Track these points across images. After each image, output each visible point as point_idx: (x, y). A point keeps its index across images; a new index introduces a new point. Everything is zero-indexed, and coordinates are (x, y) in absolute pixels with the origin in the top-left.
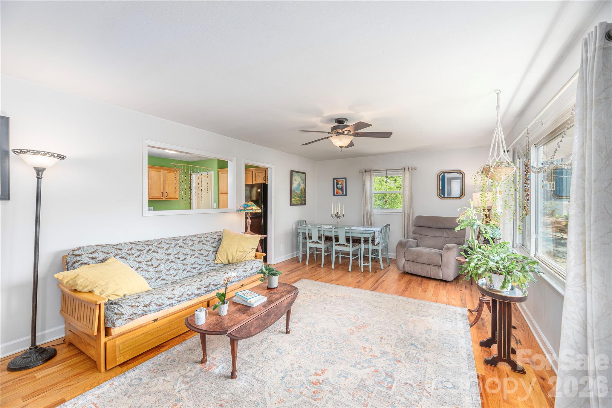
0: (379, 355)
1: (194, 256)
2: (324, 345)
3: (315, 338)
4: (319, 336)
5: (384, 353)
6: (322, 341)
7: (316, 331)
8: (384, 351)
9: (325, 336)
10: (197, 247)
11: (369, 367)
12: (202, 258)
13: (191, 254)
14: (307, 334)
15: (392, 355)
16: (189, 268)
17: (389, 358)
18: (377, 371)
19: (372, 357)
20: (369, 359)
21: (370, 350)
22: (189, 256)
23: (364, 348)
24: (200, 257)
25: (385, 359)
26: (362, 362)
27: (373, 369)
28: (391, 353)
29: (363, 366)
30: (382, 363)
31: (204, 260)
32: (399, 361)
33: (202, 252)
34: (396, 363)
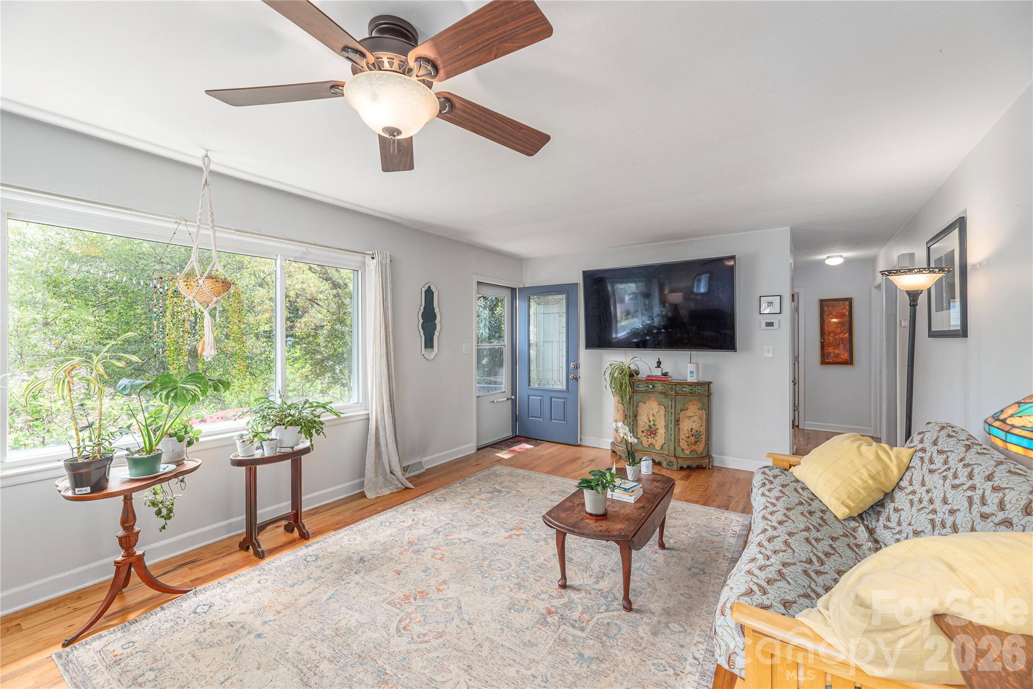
2: (500, 565)
3: (513, 575)
4: (505, 578)
6: (502, 570)
7: (508, 589)
9: (494, 578)
14: (526, 584)
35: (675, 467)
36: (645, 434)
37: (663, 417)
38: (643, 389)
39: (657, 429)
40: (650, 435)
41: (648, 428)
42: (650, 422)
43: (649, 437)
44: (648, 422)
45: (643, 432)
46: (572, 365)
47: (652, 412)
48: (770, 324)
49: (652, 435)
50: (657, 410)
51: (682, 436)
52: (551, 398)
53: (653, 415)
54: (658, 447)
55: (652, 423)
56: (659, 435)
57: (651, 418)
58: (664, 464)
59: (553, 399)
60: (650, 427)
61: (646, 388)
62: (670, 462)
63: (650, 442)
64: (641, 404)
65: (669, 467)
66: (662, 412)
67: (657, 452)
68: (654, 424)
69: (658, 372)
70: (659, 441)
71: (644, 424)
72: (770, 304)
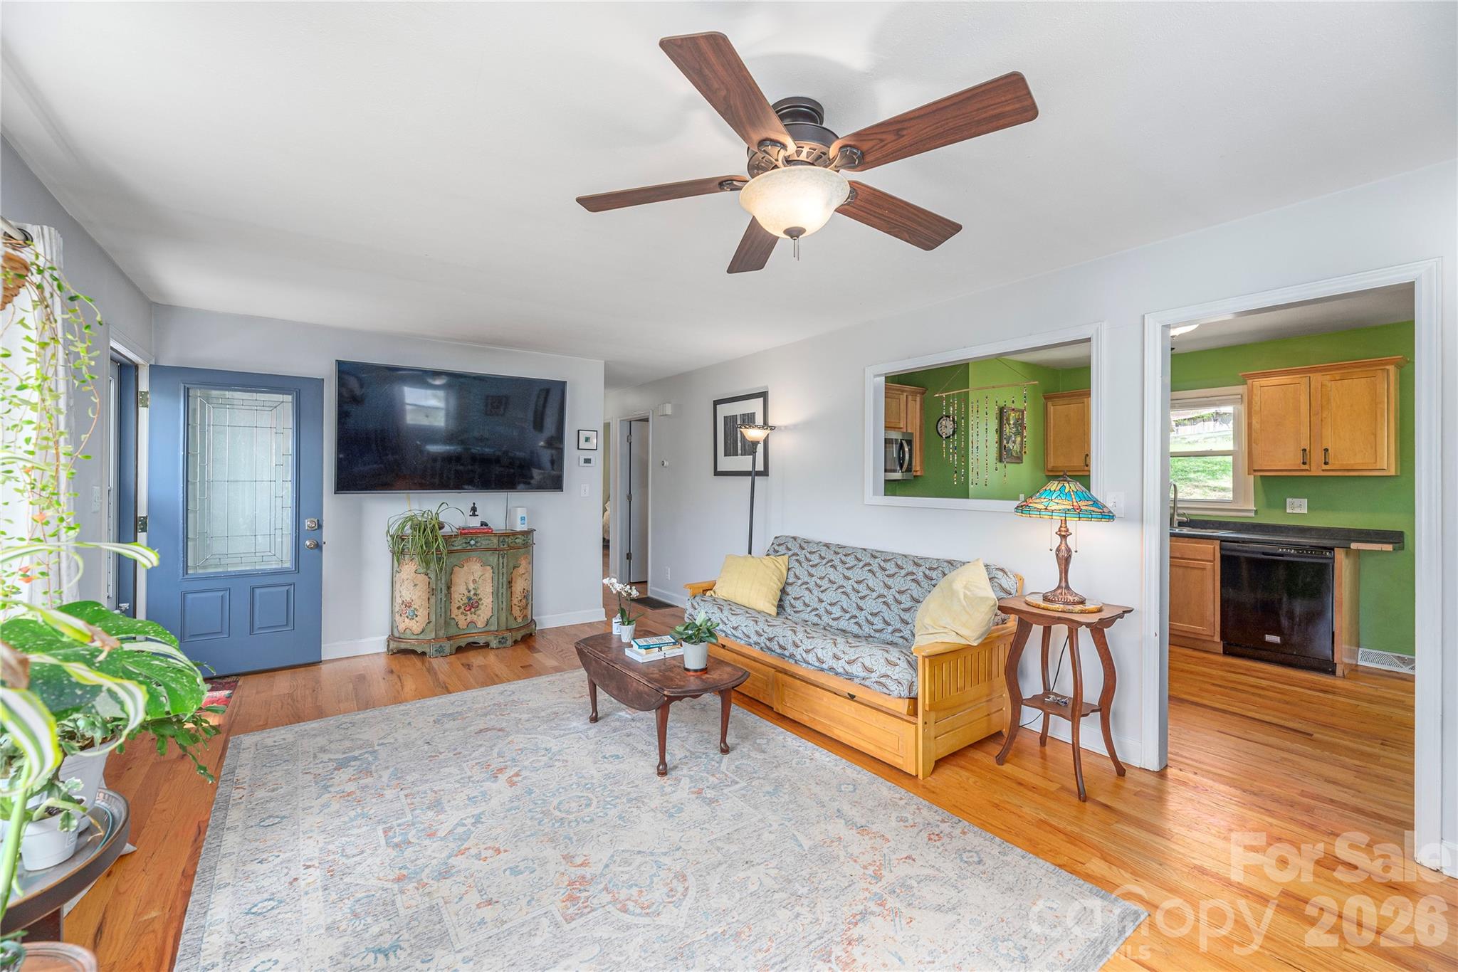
0: (452, 861)
1: (883, 600)
2: (576, 805)
4: (610, 806)
5: (445, 873)
6: (589, 805)
8: (452, 875)
9: (601, 815)
10: (898, 583)
11: (451, 832)
12: (896, 610)
13: (881, 592)
14: (634, 795)
15: (425, 881)
16: (861, 617)
17: (427, 871)
18: (430, 835)
19: (463, 848)
20: (465, 841)
21: (483, 856)
22: (875, 595)
23: (498, 851)
24: (894, 606)
25: (435, 862)
26: (473, 829)
27: (441, 834)
28: (432, 882)
29: (464, 825)
30: (434, 852)
31: (897, 618)
32: (399, 879)
33: (903, 598)
34: (405, 872)
35: (509, 643)
36: (461, 610)
37: (490, 581)
38: (459, 548)
39: (480, 599)
40: (470, 610)
41: (467, 601)
42: (469, 592)
43: (468, 613)
44: (466, 592)
45: (459, 608)
46: (308, 523)
47: (472, 578)
48: (587, 461)
49: (473, 610)
50: (480, 573)
51: (515, 601)
52: (253, 589)
53: (474, 581)
54: (480, 624)
55: (472, 592)
56: (482, 607)
57: (471, 586)
58: (494, 644)
59: (258, 591)
60: (469, 599)
61: (464, 545)
62: (503, 638)
63: (469, 620)
64: (456, 569)
65: (501, 646)
66: (489, 573)
67: (483, 630)
68: (475, 594)
69: (475, 523)
70: (482, 615)
71: (461, 596)
72: (587, 439)
